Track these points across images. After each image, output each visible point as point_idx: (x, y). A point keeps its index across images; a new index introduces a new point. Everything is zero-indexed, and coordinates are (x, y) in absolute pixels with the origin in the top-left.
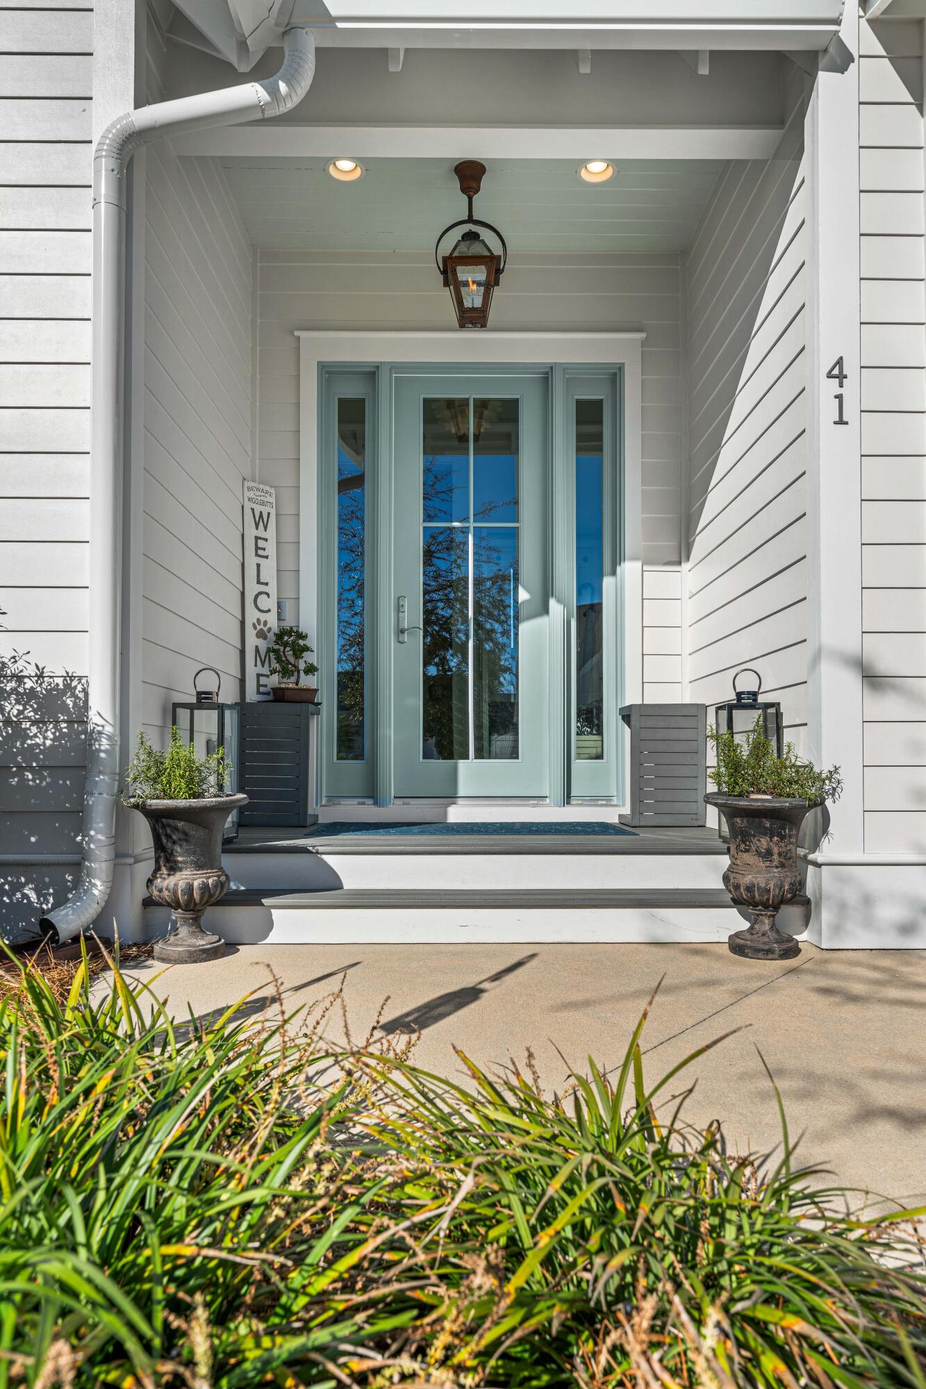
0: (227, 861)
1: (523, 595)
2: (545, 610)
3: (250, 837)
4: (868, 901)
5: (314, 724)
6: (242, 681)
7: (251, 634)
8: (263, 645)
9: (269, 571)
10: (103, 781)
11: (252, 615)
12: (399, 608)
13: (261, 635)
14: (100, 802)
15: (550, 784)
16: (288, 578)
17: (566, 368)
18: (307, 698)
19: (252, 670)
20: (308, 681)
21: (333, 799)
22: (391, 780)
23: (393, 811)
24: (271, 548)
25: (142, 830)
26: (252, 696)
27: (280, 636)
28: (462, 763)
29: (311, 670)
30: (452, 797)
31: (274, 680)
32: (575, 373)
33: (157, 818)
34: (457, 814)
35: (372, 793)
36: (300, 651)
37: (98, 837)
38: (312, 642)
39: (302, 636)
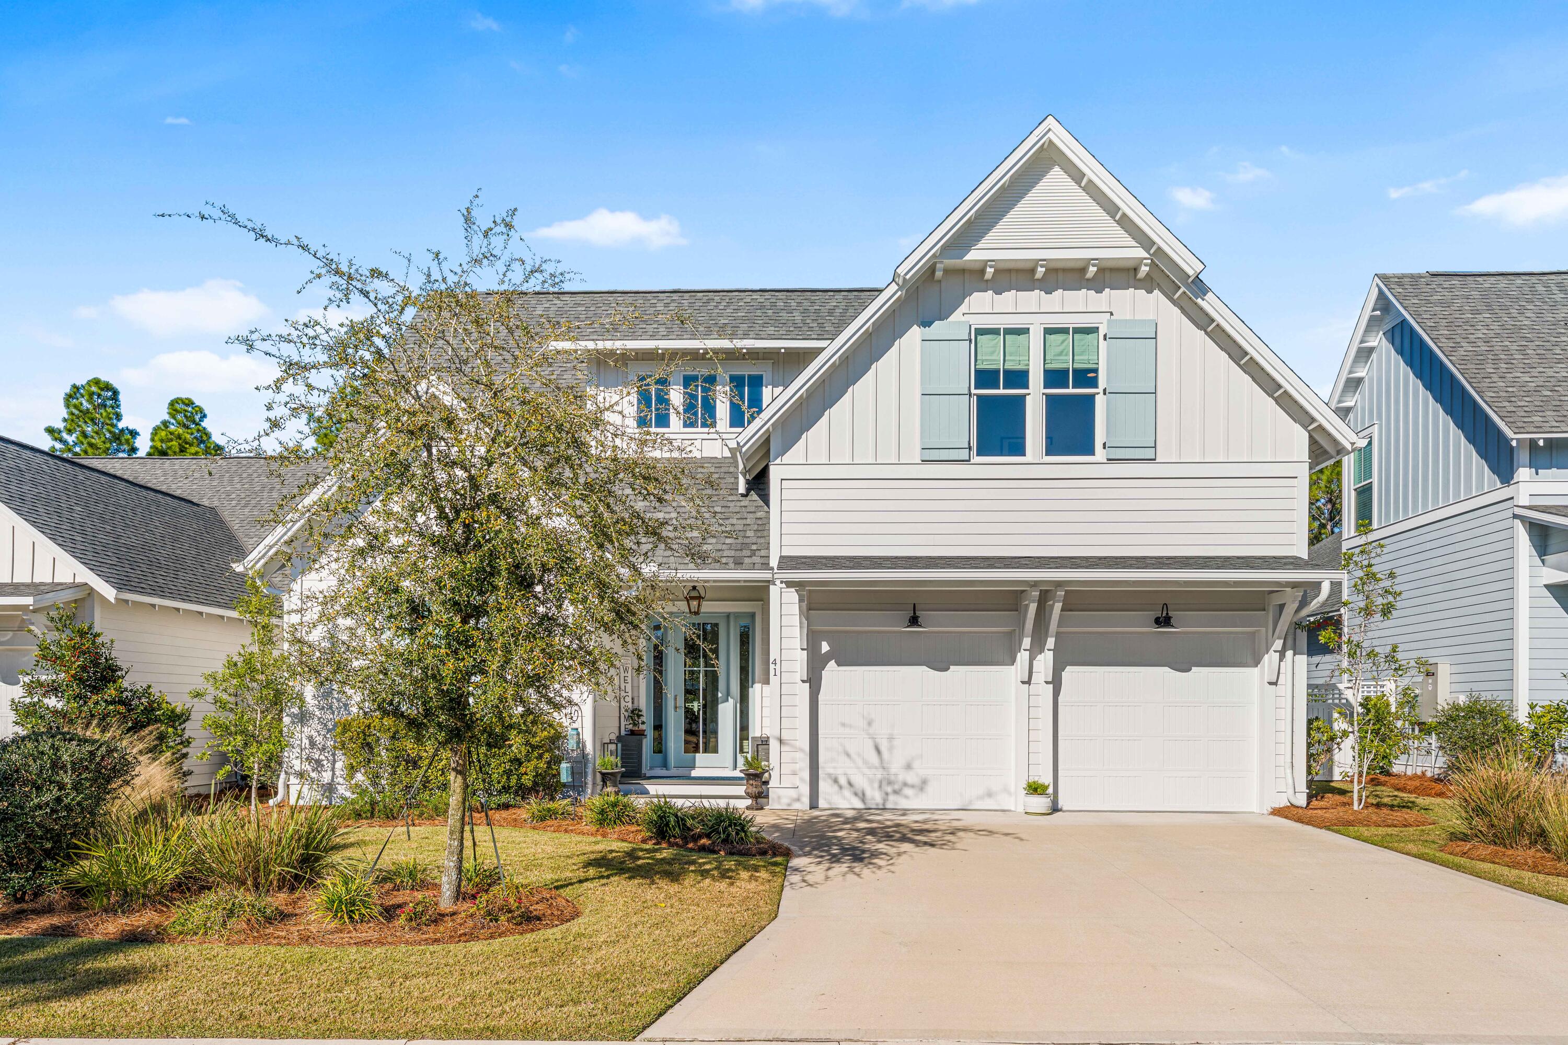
0: (620, 786)
1: (720, 695)
2: (727, 700)
3: (624, 780)
4: (779, 798)
5: (644, 741)
6: (620, 727)
7: (623, 710)
8: (626, 714)
9: (629, 688)
10: (590, 766)
11: (623, 704)
12: (675, 699)
13: (626, 711)
14: (590, 770)
15: (729, 762)
16: (636, 689)
17: (735, 613)
18: (642, 734)
19: (623, 724)
20: (642, 727)
21: (651, 768)
22: (672, 761)
23: (673, 772)
24: (629, 680)
25: (599, 776)
26: (623, 733)
27: (632, 712)
28: (697, 755)
29: (643, 723)
30: (694, 767)
31: (631, 727)
32: (738, 615)
33: (603, 774)
34: (694, 773)
35: (665, 765)
36: (639, 716)
37: (590, 779)
38: (644, 713)
39: (640, 711)
